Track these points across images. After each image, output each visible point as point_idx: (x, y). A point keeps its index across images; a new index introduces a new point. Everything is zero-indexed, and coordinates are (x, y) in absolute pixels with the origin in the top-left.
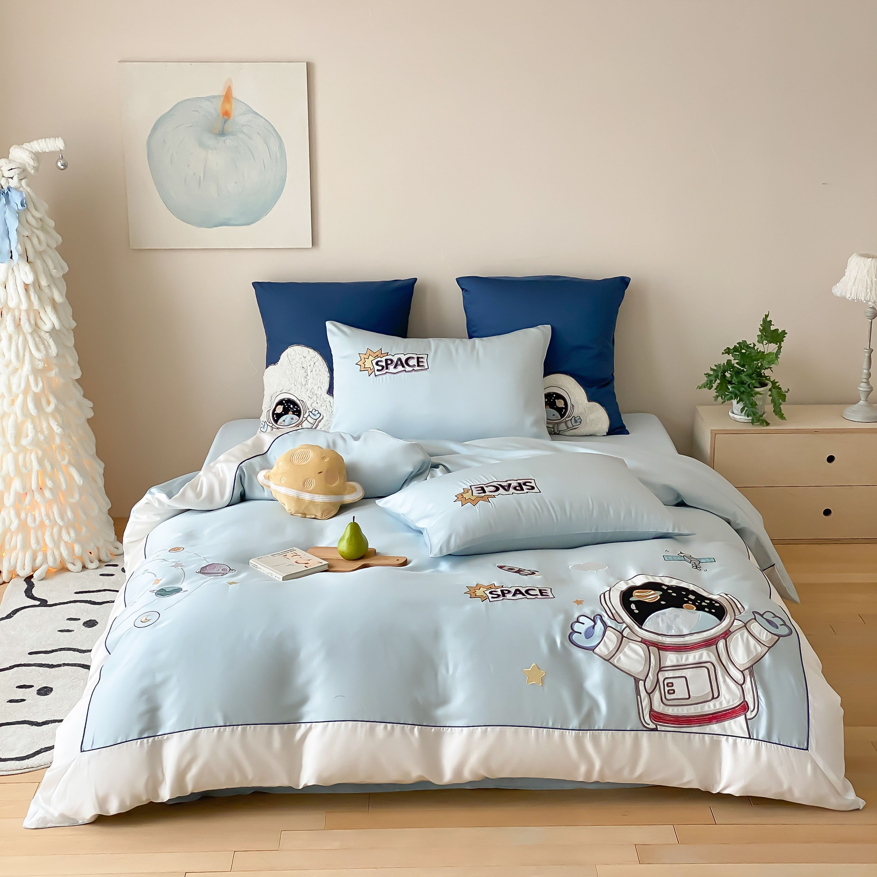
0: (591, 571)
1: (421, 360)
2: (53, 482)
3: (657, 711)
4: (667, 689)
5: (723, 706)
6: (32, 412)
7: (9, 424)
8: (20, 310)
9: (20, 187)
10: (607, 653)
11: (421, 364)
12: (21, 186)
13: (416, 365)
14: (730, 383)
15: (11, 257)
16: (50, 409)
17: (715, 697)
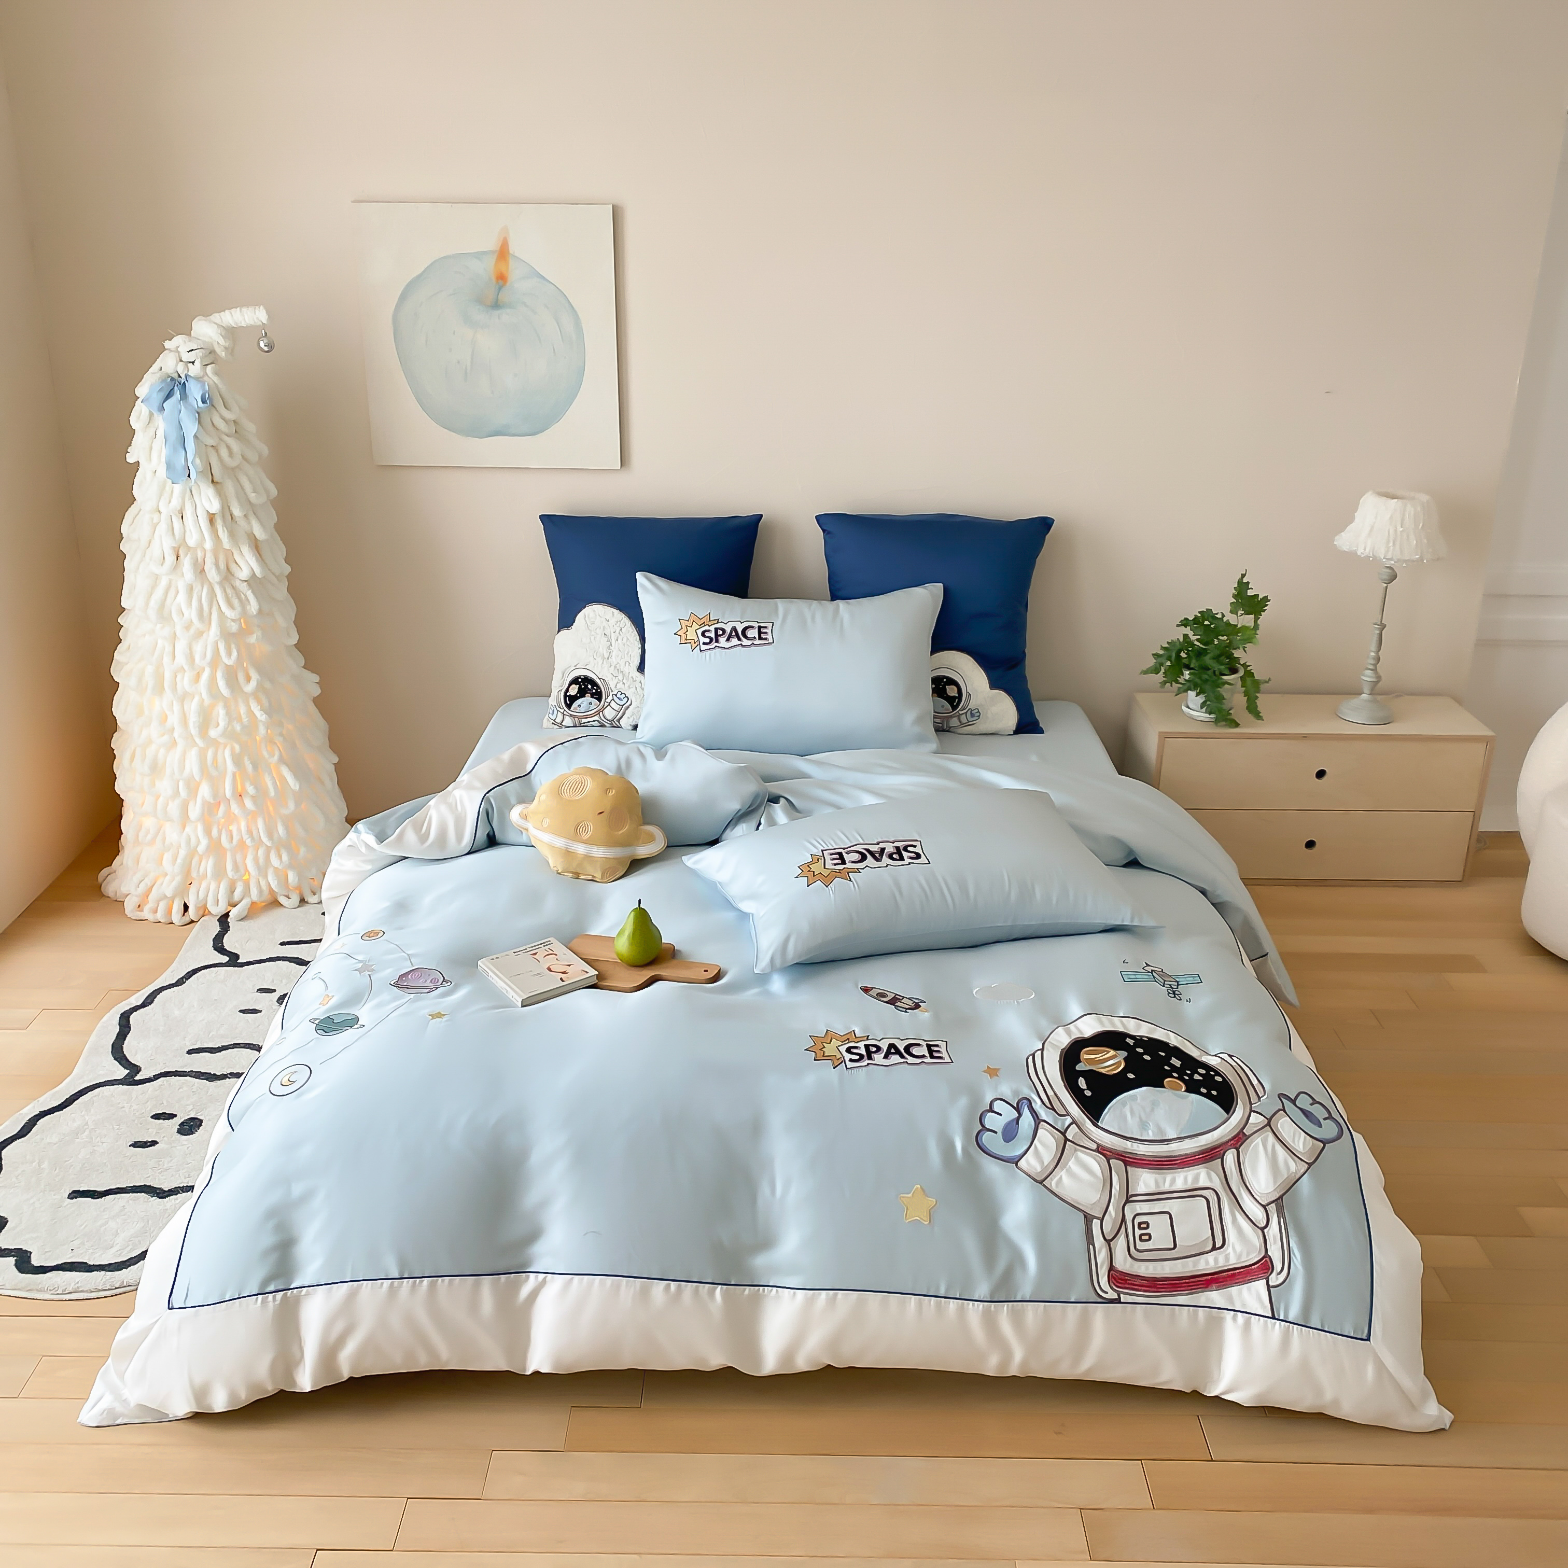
0: (1008, 1001)
1: (763, 630)
2: (256, 788)
3: (1120, 1270)
4: (1138, 1232)
5: (1231, 1263)
6: (223, 692)
7: (193, 707)
8: (205, 550)
9: (203, 376)
10: (1039, 1169)
11: (763, 636)
12: (207, 375)
13: (757, 638)
14: (1188, 667)
15: (189, 476)
16: (250, 688)
17: (1217, 1246)
